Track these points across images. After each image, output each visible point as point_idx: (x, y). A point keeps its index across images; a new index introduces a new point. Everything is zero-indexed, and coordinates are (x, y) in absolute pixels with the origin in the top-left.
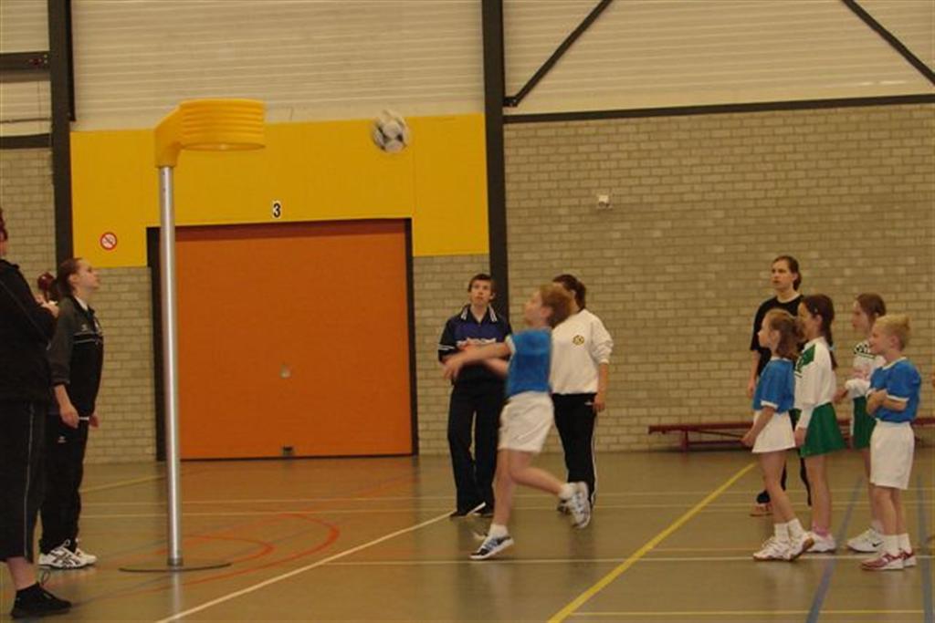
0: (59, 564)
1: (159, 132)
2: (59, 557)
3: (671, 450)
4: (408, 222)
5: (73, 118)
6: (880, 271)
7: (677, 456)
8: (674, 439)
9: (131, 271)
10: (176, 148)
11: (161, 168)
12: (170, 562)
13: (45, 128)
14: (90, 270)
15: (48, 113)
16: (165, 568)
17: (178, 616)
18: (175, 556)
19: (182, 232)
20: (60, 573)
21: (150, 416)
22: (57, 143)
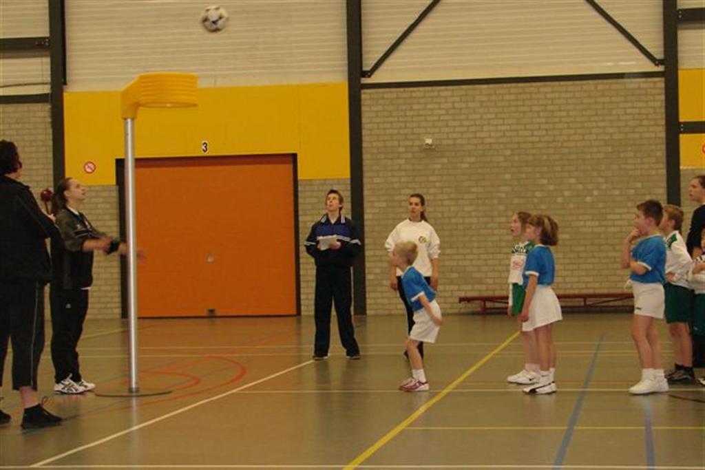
0: (65, 391)
1: (125, 94)
2: (66, 386)
3: (473, 314)
4: (294, 156)
5: (65, 83)
6: (617, 192)
7: (478, 317)
8: (476, 306)
9: (105, 188)
10: (137, 105)
11: (125, 119)
12: (130, 390)
13: (46, 89)
14: (78, 186)
15: (49, 79)
16: (127, 394)
17: (135, 428)
18: (134, 386)
19: (140, 162)
20: (66, 396)
21: (118, 288)
22: (54, 100)
